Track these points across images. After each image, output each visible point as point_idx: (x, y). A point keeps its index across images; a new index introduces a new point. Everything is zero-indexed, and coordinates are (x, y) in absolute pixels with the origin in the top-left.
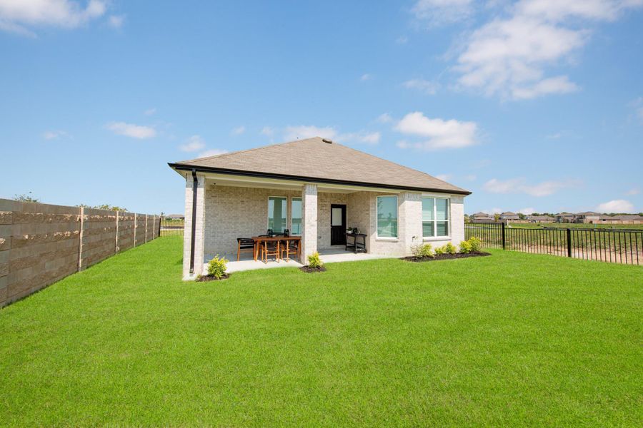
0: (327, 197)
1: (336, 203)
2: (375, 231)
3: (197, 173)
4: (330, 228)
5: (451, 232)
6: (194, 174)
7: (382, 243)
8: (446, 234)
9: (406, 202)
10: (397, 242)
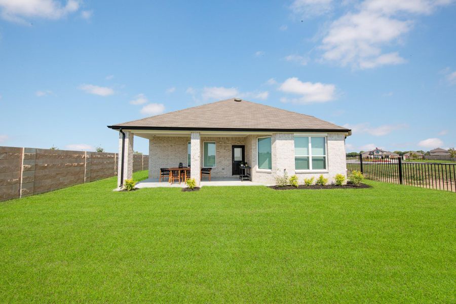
0: (228, 141)
1: (236, 144)
2: (256, 164)
3: (123, 130)
4: (231, 162)
5: (328, 166)
6: (121, 131)
7: (261, 174)
8: (325, 168)
9: (277, 141)
10: (270, 173)
